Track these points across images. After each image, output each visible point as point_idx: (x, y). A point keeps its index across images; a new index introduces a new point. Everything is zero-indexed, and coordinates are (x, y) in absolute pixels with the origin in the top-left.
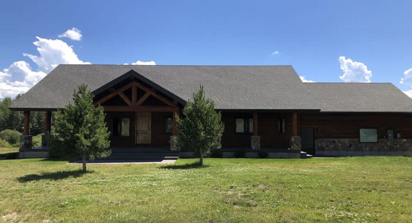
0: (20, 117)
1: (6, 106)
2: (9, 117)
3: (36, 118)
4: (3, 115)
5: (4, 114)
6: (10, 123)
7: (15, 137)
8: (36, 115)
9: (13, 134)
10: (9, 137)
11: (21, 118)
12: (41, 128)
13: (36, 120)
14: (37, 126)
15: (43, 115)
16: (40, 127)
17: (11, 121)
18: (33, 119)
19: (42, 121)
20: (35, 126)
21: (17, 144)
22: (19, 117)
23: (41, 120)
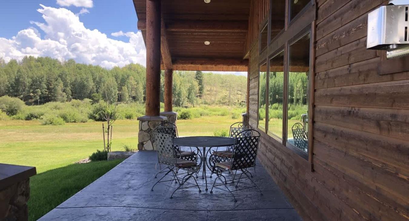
0: (27, 82)
1: (10, 69)
2: (14, 81)
3: (45, 84)
4: (7, 80)
5: (8, 78)
6: (16, 88)
7: (15, 106)
8: (45, 80)
9: (13, 102)
10: (8, 106)
11: (28, 84)
12: (52, 95)
13: (45, 86)
14: (47, 93)
15: (53, 80)
16: (51, 93)
17: (17, 86)
18: (42, 84)
19: (52, 87)
20: (44, 92)
21: (18, 115)
22: (25, 82)
23: (51, 85)
